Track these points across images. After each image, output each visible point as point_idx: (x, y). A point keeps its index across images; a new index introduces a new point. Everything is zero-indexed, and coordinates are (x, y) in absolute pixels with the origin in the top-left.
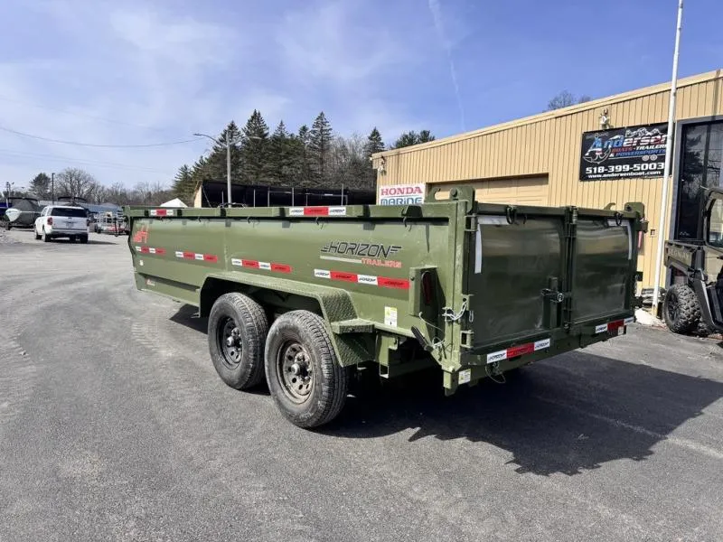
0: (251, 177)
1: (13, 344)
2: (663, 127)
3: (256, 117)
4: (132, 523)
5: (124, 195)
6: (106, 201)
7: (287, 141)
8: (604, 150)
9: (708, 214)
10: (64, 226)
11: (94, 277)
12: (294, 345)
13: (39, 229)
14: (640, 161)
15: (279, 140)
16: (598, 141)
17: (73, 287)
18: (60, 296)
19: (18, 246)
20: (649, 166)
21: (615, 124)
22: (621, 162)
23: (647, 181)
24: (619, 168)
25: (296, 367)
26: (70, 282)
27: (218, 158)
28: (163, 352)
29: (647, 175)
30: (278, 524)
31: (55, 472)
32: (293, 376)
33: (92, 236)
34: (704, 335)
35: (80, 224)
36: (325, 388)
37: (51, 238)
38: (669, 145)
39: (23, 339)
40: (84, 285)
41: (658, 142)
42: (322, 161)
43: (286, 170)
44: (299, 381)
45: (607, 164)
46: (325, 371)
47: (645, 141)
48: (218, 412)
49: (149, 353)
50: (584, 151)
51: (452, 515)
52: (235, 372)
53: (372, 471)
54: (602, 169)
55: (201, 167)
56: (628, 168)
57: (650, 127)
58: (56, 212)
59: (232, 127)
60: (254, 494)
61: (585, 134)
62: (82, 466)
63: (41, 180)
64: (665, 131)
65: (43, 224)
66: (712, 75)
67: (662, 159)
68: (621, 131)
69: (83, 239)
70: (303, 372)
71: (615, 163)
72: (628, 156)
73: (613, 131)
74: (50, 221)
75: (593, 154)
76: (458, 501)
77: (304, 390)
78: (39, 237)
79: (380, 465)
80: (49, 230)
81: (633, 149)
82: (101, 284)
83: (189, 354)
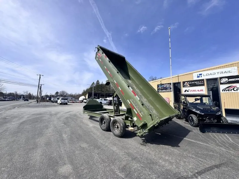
0: (97, 91)
1: (63, 124)
2: (170, 84)
3: (98, 81)
4: (97, 154)
5: (72, 95)
6: (69, 96)
7: (103, 85)
8: (161, 87)
9: (180, 98)
10: (63, 102)
11: (72, 111)
12: (116, 123)
13: (58, 102)
14: (167, 89)
15: (102, 85)
16: (160, 86)
17: (69, 113)
18: (67, 115)
19: (54, 106)
20: (169, 90)
21: (163, 83)
22: (164, 89)
23: (169, 93)
24: (164, 90)
25: (116, 126)
26: (68, 112)
27: (91, 88)
28: (90, 125)
29: (168, 91)
30: (120, 153)
31: (80, 146)
32: (116, 128)
33: (68, 103)
34: (182, 119)
35: (66, 101)
36: (122, 128)
37: (61, 104)
38: (172, 87)
39: (65, 123)
40: (71, 113)
41: (170, 86)
42: (110, 88)
43: (103, 90)
44: (117, 129)
45: (162, 90)
46: (122, 125)
47: (168, 86)
48: (104, 135)
49: (88, 125)
50: (158, 87)
51: (148, 151)
52: (105, 128)
53: (133, 144)
54: (161, 91)
55: (87, 90)
56: (165, 90)
57: (168, 84)
58: (62, 99)
59: (94, 83)
60: (115, 149)
61: (158, 85)
62: (84, 145)
63: (57, 93)
64: (171, 84)
65: (59, 101)
66: (177, 76)
67: (171, 89)
68: (164, 84)
69: (66, 104)
70: (118, 127)
71: (163, 89)
72: (165, 88)
73: (162, 84)
74: (61, 101)
75: (159, 88)
76: (148, 149)
77: (118, 130)
78: (58, 104)
79: (134, 143)
80: (60, 102)
81: (166, 87)
82: (74, 113)
83: (95, 125)
